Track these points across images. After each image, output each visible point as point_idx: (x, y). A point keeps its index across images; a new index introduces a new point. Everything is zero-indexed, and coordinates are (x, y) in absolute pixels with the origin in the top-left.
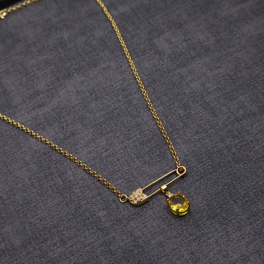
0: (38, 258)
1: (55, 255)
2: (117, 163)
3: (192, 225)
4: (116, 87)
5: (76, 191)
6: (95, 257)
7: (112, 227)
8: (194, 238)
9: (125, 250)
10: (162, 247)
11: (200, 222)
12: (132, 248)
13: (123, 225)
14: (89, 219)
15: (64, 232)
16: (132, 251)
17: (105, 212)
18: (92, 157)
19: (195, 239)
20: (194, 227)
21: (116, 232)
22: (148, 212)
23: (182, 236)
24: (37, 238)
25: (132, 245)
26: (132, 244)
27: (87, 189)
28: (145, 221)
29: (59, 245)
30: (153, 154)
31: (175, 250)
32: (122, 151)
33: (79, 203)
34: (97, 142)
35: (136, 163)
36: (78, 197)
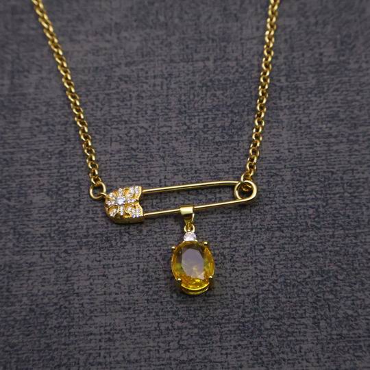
2: (134, 102)
3: (195, 326)
5: (23, 124)
7: (41, 242)
8: (182, 358)
9: (37, 305)
10: (109, 340)
11: (217, 330)
12: (51, 309)
13: (64, 248)
14: (9, 199)
16: (48, 315)
17: (48, 200)
18: (96, 65)
19: (183, 362)
20: (197, 334)
21: (41, 257)
22: (129, 246)
23: (162, 339)
25: (56, 304)
26: (55, 301)
27: (45, 129)
28: (110, 262)
30: (214, 119)
31: (129, 362)
32: (158, 81)
33: (12, 153)
34: (124, 34)
35: (169, 124)
36: (18, 138)
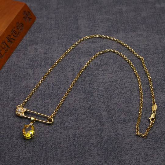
0: (59, 123)
1: (69, 125)
2: (124, 89)
3: (153, 140)
4: (142, 47)
5: (95, 95)
6: (91, 135)
7: (107, 123)
8: (151, 147)
9: (109, 138)
10: (131, 144)
11: (159, 140)
12: (113, 138)
13: (114, 124)
14: (96, 113)
15: (79, 115)
16: (113, 140)
17: (107, 113)
18: (112, 81)
20: (154, 141)
21: (108, 126)
22: (131, 122)
23: (145, 143)
24: (63, 112)
25: (114, 137)
27: (102, 96)
28: (127, 126)
29: (73, 121)
30: (147, 92)
31: (138, 149)
32: (130, 83)
33: (94, 103)
34: (118, 73)
35: (135, 93)
36: (95, 99)
